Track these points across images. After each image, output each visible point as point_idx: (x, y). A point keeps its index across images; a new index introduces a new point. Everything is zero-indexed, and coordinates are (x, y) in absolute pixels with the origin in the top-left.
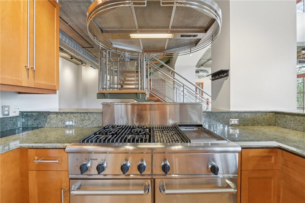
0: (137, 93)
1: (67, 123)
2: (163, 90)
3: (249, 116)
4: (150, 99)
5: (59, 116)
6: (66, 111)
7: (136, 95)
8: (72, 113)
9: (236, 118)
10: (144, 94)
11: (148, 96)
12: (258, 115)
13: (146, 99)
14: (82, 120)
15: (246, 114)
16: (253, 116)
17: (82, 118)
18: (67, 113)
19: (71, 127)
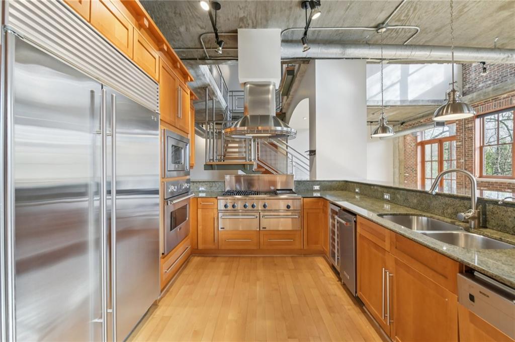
0: (244, 165)
1: (201, 189)
2: (271, 160)
3: (327, 183)
4: (258, 170)
5: (195, 184)
6: (200, 181)
7: (243, 167)
8: (204, 182)
9: (318, 185)
10: (252, 165)
11: (255, 167)
12: (334, 182)
13: (253, 170)
14: (211, 187)
15: (325, 182)
16: (330, 184)
17: (211, 185)
18: (201, 182)
19: (203, 192)
